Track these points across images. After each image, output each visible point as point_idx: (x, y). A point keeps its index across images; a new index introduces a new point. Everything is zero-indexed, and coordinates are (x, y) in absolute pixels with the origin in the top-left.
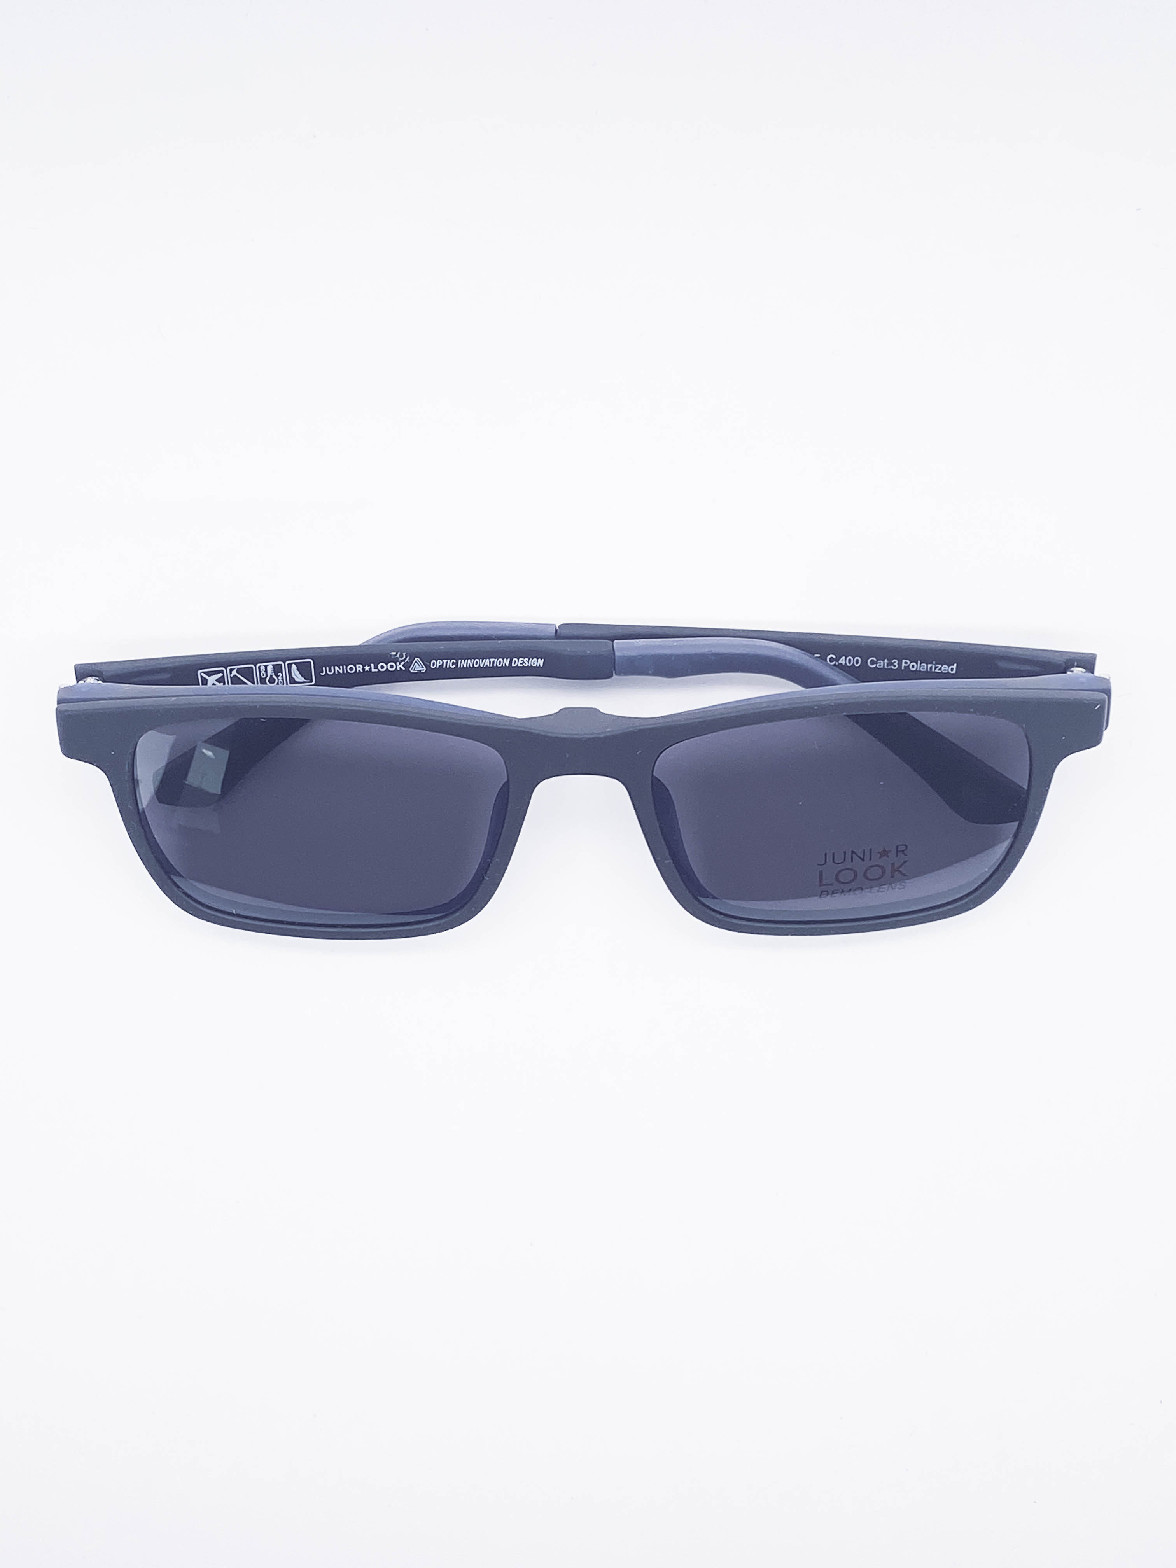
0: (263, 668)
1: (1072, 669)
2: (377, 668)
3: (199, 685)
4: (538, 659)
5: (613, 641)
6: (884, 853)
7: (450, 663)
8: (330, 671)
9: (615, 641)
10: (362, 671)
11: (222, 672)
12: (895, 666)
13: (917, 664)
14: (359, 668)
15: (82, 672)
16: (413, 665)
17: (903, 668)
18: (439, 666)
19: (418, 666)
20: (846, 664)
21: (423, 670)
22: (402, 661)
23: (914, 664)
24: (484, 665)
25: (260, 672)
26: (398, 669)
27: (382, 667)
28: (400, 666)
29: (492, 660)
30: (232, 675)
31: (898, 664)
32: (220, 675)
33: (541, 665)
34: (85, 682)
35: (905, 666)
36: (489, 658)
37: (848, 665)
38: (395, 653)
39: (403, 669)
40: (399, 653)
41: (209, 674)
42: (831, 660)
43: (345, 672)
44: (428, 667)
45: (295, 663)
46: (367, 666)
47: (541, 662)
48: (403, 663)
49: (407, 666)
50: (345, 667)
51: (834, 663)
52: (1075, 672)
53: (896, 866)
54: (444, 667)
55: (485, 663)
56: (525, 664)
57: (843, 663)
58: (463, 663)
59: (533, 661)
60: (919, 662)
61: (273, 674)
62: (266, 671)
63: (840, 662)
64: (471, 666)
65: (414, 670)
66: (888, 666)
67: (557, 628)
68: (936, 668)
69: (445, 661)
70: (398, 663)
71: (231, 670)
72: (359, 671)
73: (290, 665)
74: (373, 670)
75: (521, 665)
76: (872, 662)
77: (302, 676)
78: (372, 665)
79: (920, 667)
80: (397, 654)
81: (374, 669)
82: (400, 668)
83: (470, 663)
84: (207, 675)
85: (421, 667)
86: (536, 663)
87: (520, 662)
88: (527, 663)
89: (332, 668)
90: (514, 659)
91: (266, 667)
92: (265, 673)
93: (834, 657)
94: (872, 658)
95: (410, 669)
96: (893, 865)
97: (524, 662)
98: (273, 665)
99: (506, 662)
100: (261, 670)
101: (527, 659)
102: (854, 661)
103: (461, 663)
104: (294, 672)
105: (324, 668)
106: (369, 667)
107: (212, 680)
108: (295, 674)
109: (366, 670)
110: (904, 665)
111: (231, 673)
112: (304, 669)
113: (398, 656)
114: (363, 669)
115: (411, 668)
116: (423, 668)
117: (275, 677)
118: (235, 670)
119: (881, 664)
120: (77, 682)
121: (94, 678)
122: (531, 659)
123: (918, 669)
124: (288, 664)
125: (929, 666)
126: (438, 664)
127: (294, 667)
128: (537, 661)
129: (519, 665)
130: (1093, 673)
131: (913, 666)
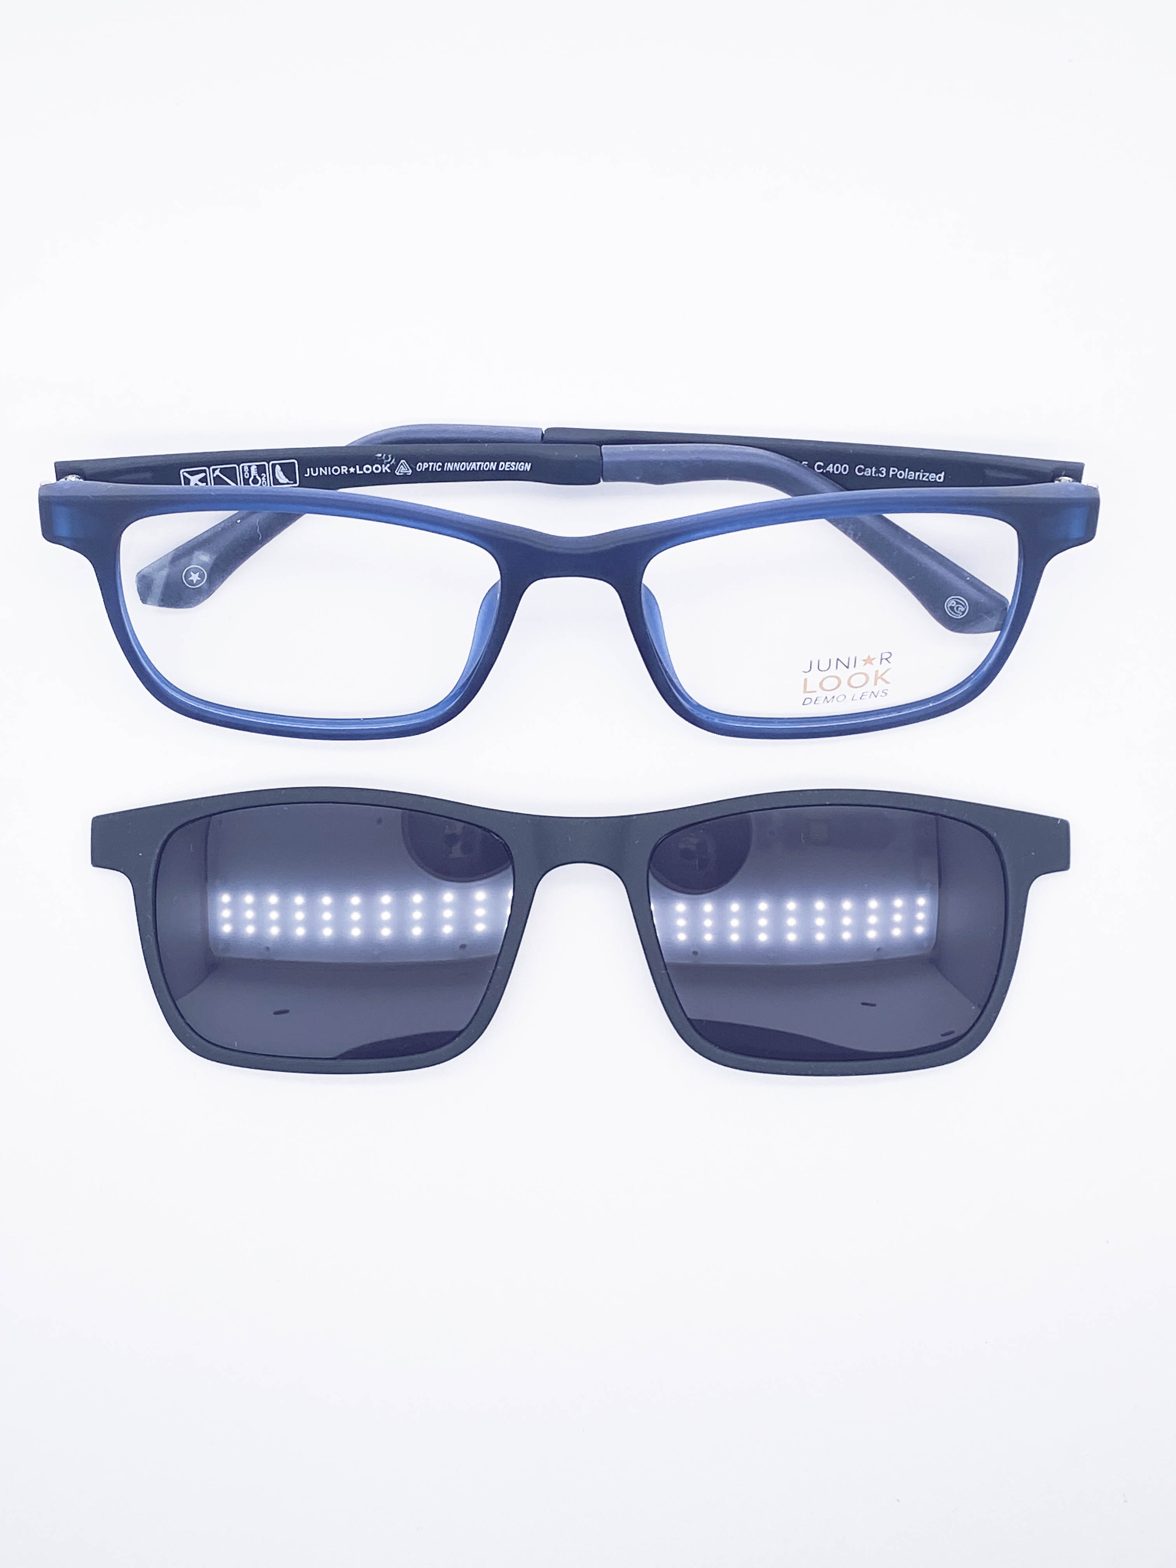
0: (246, 468)
1: (1060, 478)
2: (362, 470)
3: (181, 484)
4: (525, 463)
5: (601, 446)
6: (869, 661)
7: (437, 466)
8: (315, 472)
9: (603, 446)
10: (347, 473)
11: (205, 471)
12: (882, 474)
13: (905, 472)
14: (344, 469)
15: (63, 470)
16: (398, 467)
17: (890, 476)
18: (425, 469)
19: (403, 469)
20: (833, 471)
21: (409, 473)
22: (389, 463)
23: (902, 472)
24: (470, 469)
25: (243, 472)
26: (384, 471)
27: (367, 469)
28: (386, 468)
29: (479, 464)
30: (215, 475)
31: (886, 472)
32: (203, 475)
33: (528, 470)
34: (66, 479)
35: (893, 475)
36: (476, 462)
37: (836, 472)
38: (380, 455)
39: (389, 471)
40: (384, 455)
41: (192, 473)
42: (819, 467)
43: (330, 474)
44: (414, 470)
45: (279, 464)
46: (352, 468)
47: (528, 467)
48: (388, 465)
49: (393, 468)
50: (329, 468)
51: (822, 470)
52: (1062, 481)
53: (879, 674)
54: (430, 470)
55: (471, 467)
56: (512, 468)
57: (831, 470)
58: (449, 466)
59: (520, 465)
60: (907, 470)
61: (257, 475)
62: (250, 472)
63: (828, 469)
64: (458, 469)
65: (400, 472)
66: (875, 474)
67: (544, 433)
68: (923, 476)
69: (431, 464)
70: (383, 466)
71: (214, 470)
72: (344, 472)
73: (274, 466)
74: (358, 472)
75: (508, 469)
76: (860, 470)
77: (287, 477)
78: (358, 467)
79: (908, 475)
80: (382, 456)
81: (360, 470)
82: (386, 470)
83: (457, 466)
84: (189, 474)
85: (407, 469)
86: (523, 467)
87: (507, 466)
88: (514, 467)
89: (317, 469)
90: (501, 463)
91: (249, 467)
92: (248, 474)
93: (822, 464)
94: (859, 466)
95: (396, 472)
96: (877, 671)
97: (511, 466)
98: (256, 465)
99: (493, 466)
100: (245, 470)
101: (514, 463)
102: (841, 469)
103: (447, 466)
104: (278, 473)
105: (308, 470)
106: (354, 469)
107: (194, 479)
108: (279, 475)
109: (351, 472)
110: (891, 473)
111: (214, 473)
112: (288, 471)
113: (384, 458)
114: (348, 471)
115: (397, 470)
116: (408, 470)
117: (258, 477)
118: (219, 469)
119: (868, 472)
120: (58, 480)
121: (75, 476)
122: (518, 463)
123: (906, 477)
124: (273, 464)
125: (917, 474)
126: (424, 467)
127: (278, 468)
128: (524, 466)
129: (506, 469)
130: (1080, 482)
131: (901, 475)
